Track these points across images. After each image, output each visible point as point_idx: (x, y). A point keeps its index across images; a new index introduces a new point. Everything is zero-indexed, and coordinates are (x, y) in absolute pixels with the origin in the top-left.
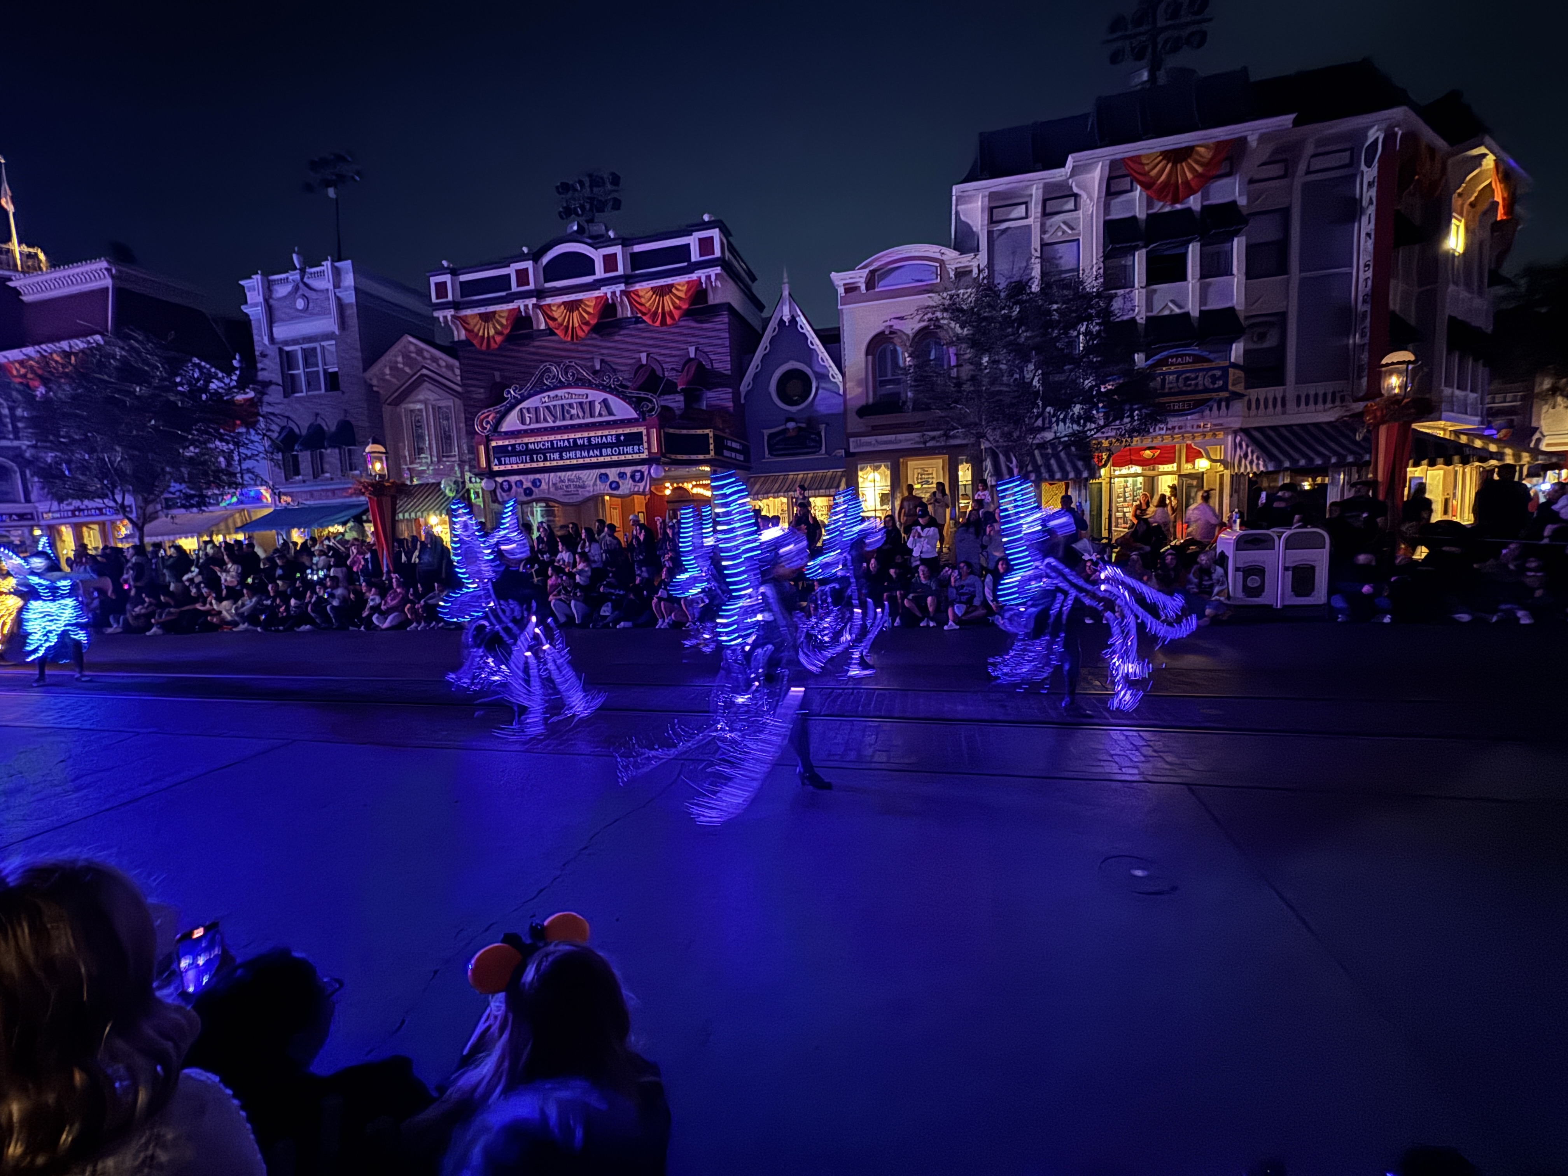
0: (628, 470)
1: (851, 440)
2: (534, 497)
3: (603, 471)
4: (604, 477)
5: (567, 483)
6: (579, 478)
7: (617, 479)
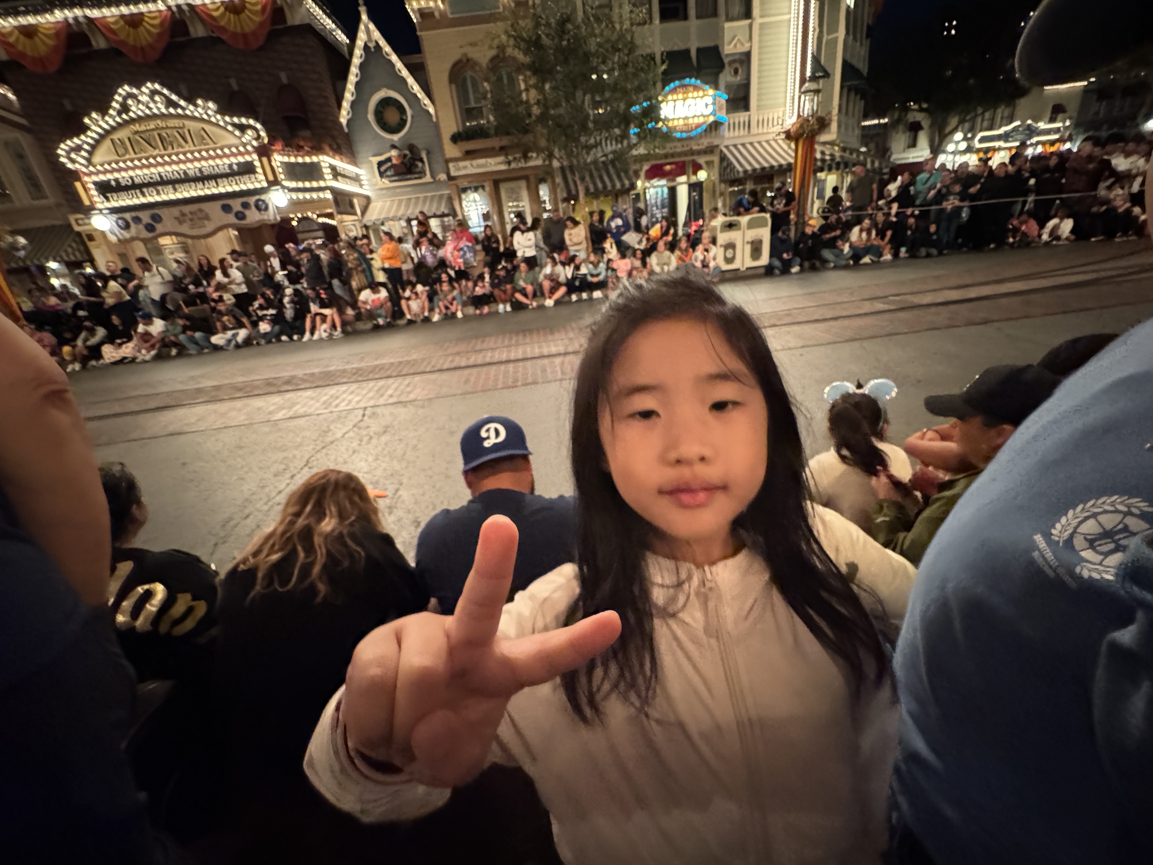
0: (252, 200)
1: (451, 165)
2: (156, 232)
3: (224, 202)
4: (227, 209)
5: (190, 216)
6: (201, 210)
7: (242, 210)
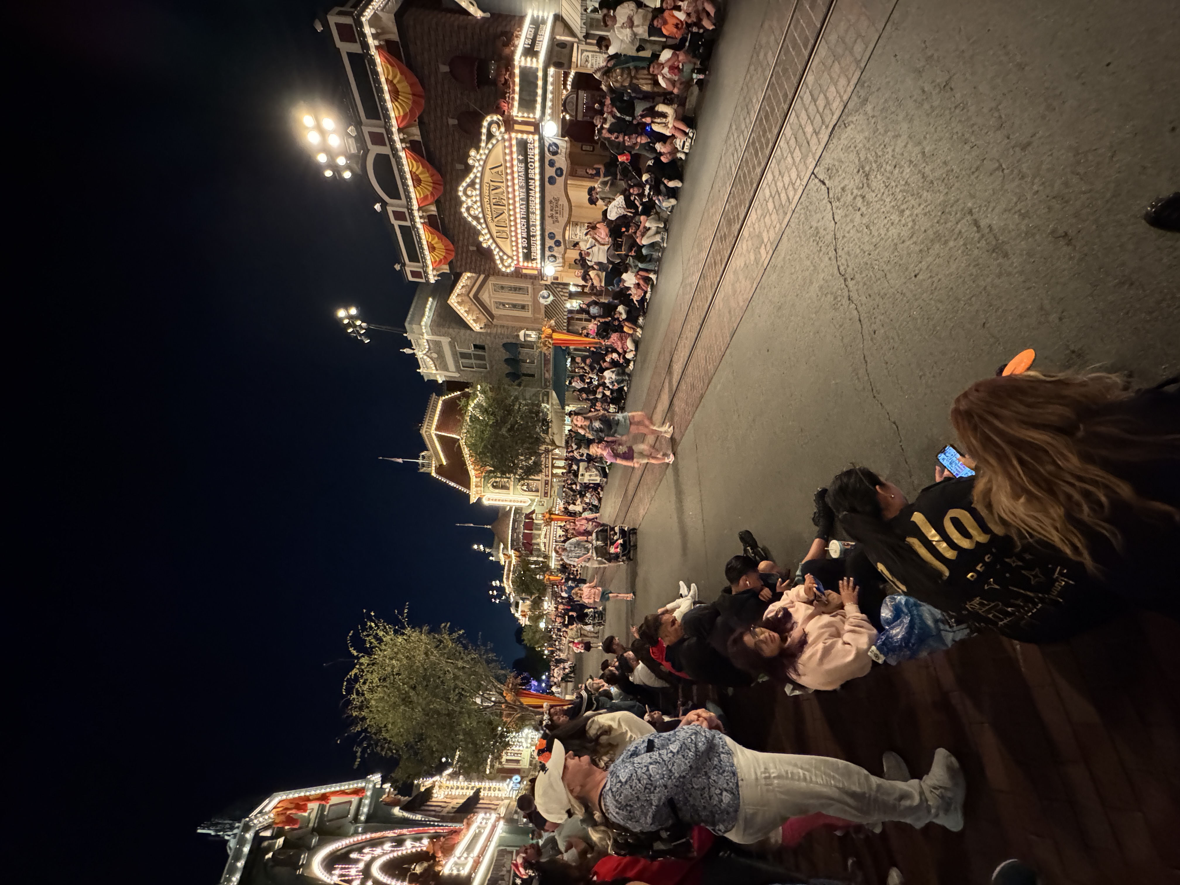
0: (548, 156)
2: (561, 241)
3: (547, 180)
4: (552, 181)
5: (554, 213)
6: (551, 202)
7: (555, 169)
